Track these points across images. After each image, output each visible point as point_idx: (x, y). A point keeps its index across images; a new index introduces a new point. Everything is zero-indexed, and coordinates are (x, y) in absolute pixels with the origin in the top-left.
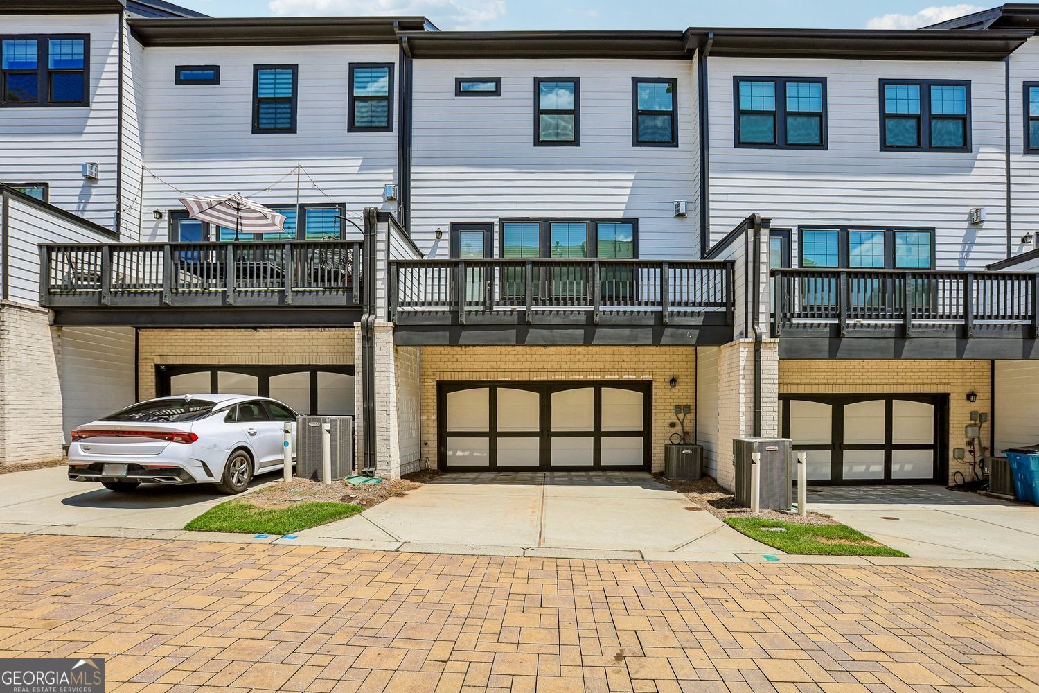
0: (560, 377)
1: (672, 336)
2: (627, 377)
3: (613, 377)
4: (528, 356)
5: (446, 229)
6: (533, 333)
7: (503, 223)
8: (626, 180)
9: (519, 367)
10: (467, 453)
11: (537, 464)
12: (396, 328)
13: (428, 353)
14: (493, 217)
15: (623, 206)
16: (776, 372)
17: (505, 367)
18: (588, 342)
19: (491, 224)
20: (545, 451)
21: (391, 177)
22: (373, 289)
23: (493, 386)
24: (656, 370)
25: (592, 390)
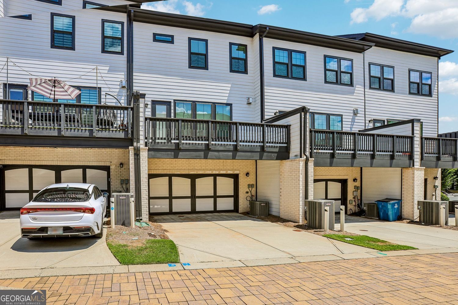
0: (202, 172)
1: (267, 156)
2: (229, 172)
3: (223, 172)
5: (150, 103)
6: (210, 153)
7: (175, 102)
8: (227, 86)
9: (184, 167)
10: (159, 206)
11: (190, 211)
12: (149, 150)
14: (171, 99)
15: (226, 98)
19: (170, 102)
20: (193, 205)
21: (123, 77)
22: (138, 131)
23: (170, 176)
24: (241, 169)
25: (213, 177)
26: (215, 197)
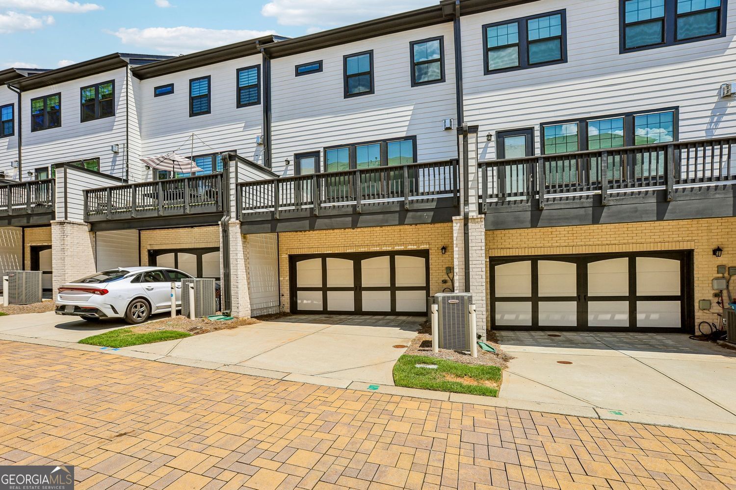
0: (364, 249)
1: (413, 218)
2: (410, 247)
3: (400, 247)
4: (343, 236)
5: (291, 159)
6: (319, 222)
7: (326, 150)
8: (407, 111)
9: (337, 243)
10: (309, 302)
11: (353, 310)
12: (242, 224)
13: (283, 237)
14: (320, 147)
15: (405, 129)
16: (483, 241)
17: (330, 244)
18: (354, 225)
19: (319, 152)
20: (358, 300)
21: (260, 131)
22: (228, 201)
23: (324, 257)
24: (432, 241)
25: (388, 257)
26: (393, 288)
